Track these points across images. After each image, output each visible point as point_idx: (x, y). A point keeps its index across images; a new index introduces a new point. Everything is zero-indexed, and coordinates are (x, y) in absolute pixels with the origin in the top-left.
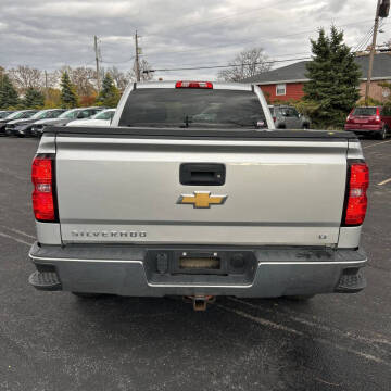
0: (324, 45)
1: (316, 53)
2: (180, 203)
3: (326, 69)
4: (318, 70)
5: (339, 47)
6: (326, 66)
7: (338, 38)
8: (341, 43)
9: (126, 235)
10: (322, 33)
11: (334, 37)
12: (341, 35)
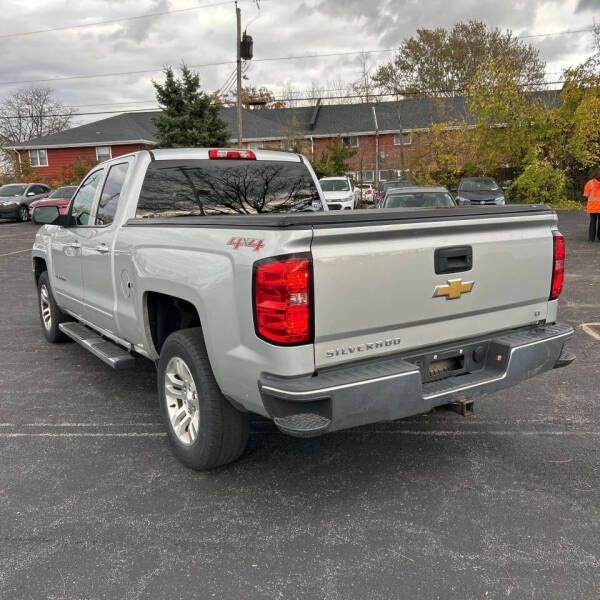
0: (176, 91)
1: (164, 102)
2: (436, 296)
3: (183, 126)
4: (172, 127)
5: (196, 96)
6: (183, 122)
7: (193, 84)
8: (198, 91)
9: (381, 345)
10: (170, 75)
11: (188, 82)
12: (196, 80)
